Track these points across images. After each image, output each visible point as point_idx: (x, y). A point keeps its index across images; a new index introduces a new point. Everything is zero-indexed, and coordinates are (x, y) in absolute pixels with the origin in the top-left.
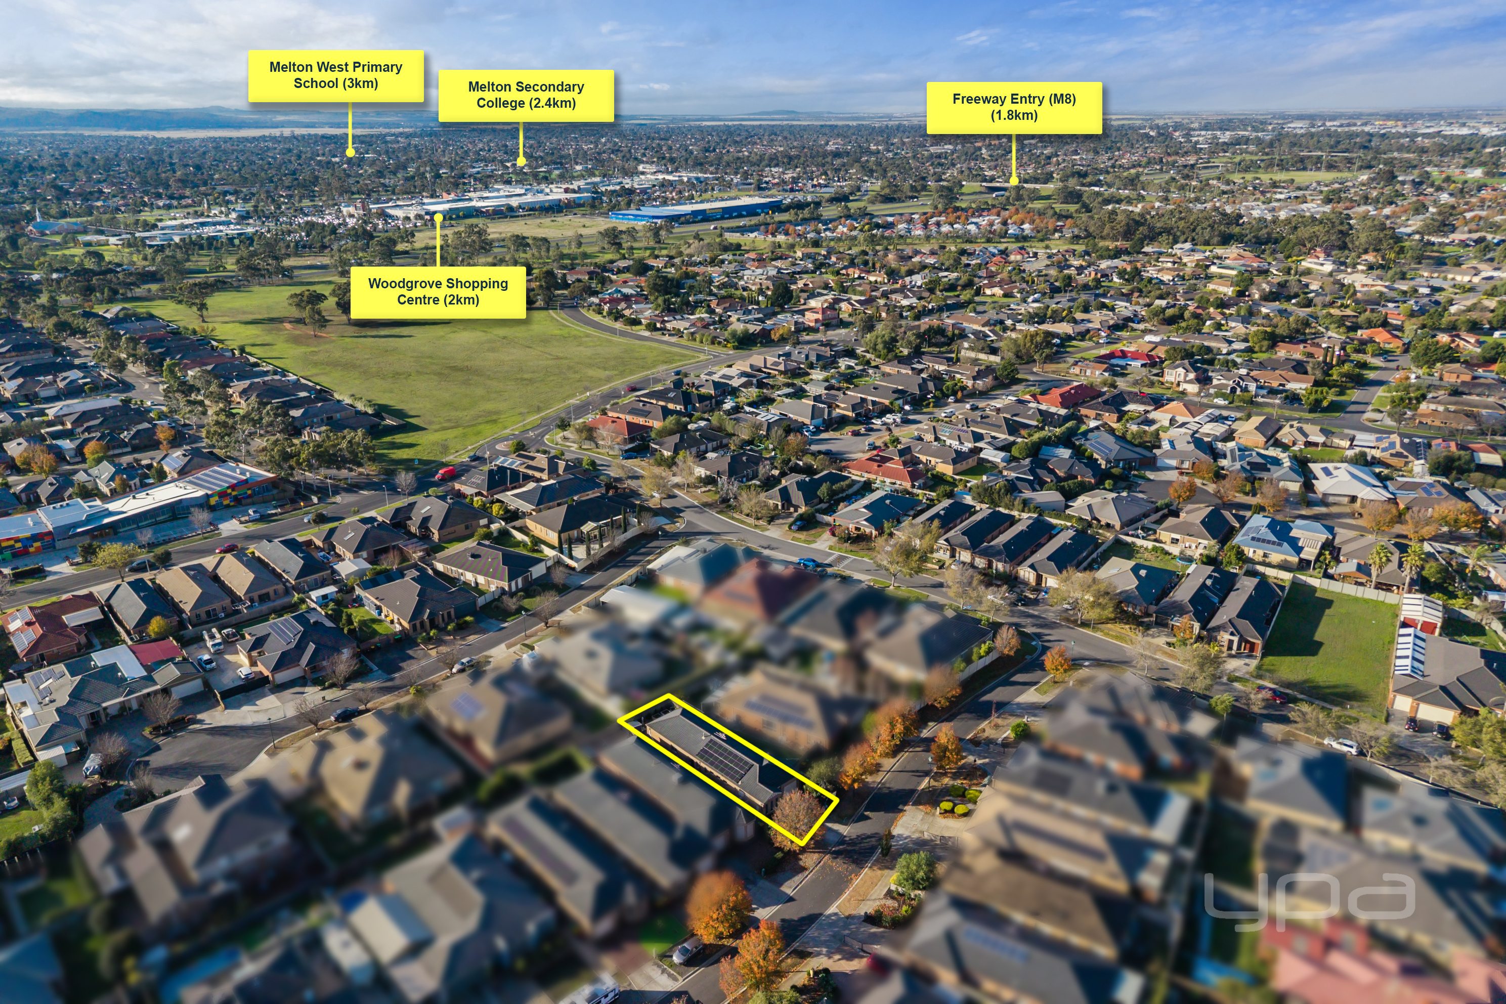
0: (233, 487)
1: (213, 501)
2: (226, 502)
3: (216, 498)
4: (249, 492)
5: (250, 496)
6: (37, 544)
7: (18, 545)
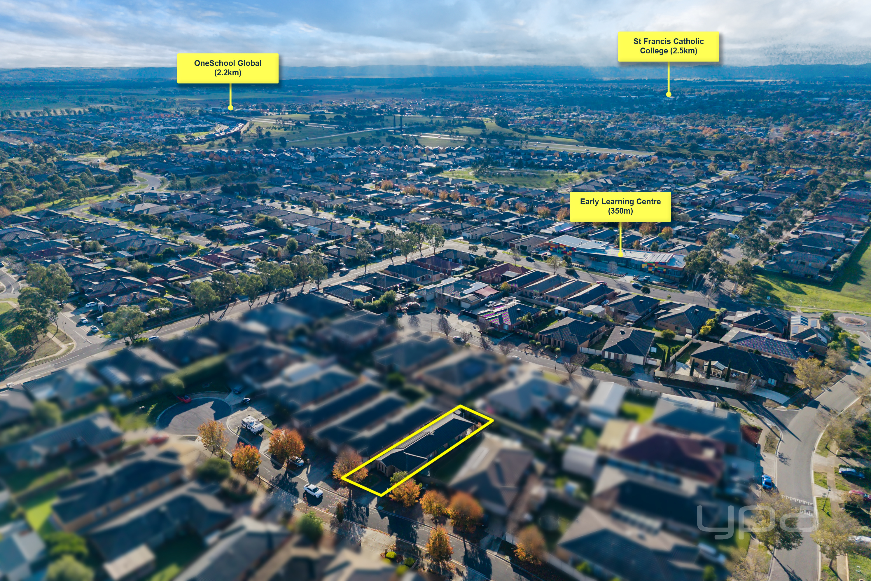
0: (657, 263)
1: (644, 266)
2: (650, 270)
3: (646, 265)
4: (665, 270)
5: (664, 273)
6: (570, 252)
7: (565, 249)
